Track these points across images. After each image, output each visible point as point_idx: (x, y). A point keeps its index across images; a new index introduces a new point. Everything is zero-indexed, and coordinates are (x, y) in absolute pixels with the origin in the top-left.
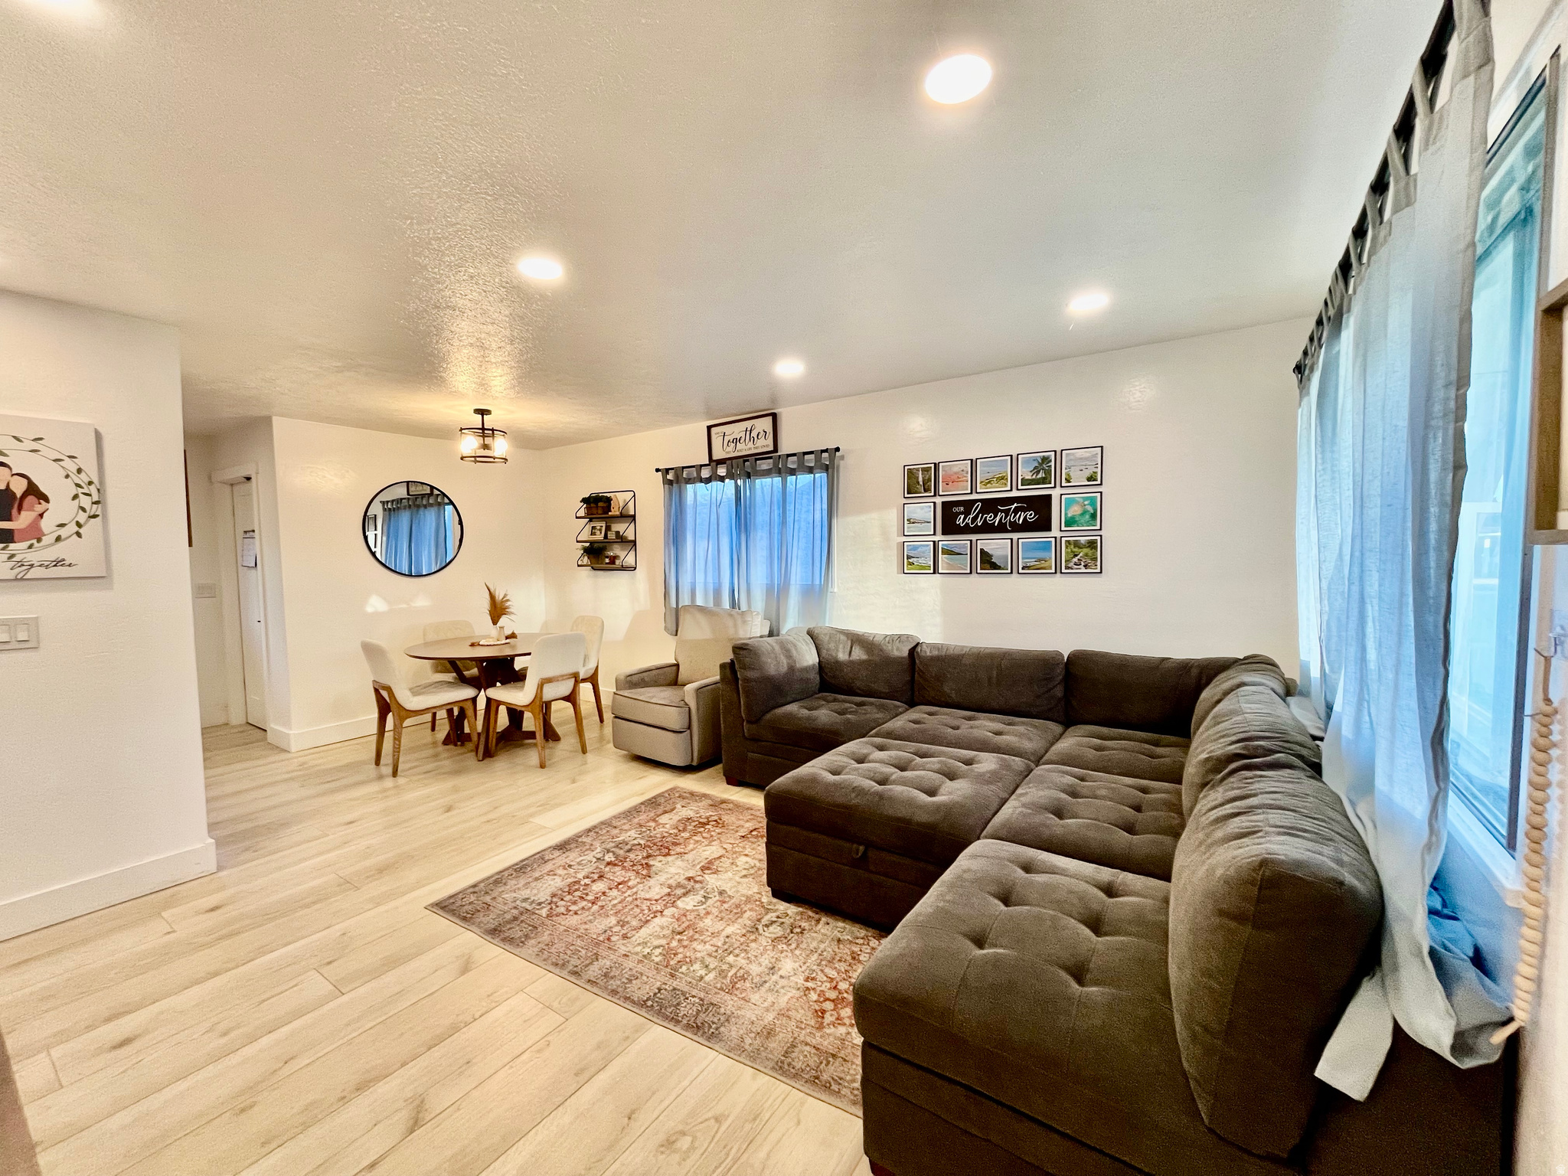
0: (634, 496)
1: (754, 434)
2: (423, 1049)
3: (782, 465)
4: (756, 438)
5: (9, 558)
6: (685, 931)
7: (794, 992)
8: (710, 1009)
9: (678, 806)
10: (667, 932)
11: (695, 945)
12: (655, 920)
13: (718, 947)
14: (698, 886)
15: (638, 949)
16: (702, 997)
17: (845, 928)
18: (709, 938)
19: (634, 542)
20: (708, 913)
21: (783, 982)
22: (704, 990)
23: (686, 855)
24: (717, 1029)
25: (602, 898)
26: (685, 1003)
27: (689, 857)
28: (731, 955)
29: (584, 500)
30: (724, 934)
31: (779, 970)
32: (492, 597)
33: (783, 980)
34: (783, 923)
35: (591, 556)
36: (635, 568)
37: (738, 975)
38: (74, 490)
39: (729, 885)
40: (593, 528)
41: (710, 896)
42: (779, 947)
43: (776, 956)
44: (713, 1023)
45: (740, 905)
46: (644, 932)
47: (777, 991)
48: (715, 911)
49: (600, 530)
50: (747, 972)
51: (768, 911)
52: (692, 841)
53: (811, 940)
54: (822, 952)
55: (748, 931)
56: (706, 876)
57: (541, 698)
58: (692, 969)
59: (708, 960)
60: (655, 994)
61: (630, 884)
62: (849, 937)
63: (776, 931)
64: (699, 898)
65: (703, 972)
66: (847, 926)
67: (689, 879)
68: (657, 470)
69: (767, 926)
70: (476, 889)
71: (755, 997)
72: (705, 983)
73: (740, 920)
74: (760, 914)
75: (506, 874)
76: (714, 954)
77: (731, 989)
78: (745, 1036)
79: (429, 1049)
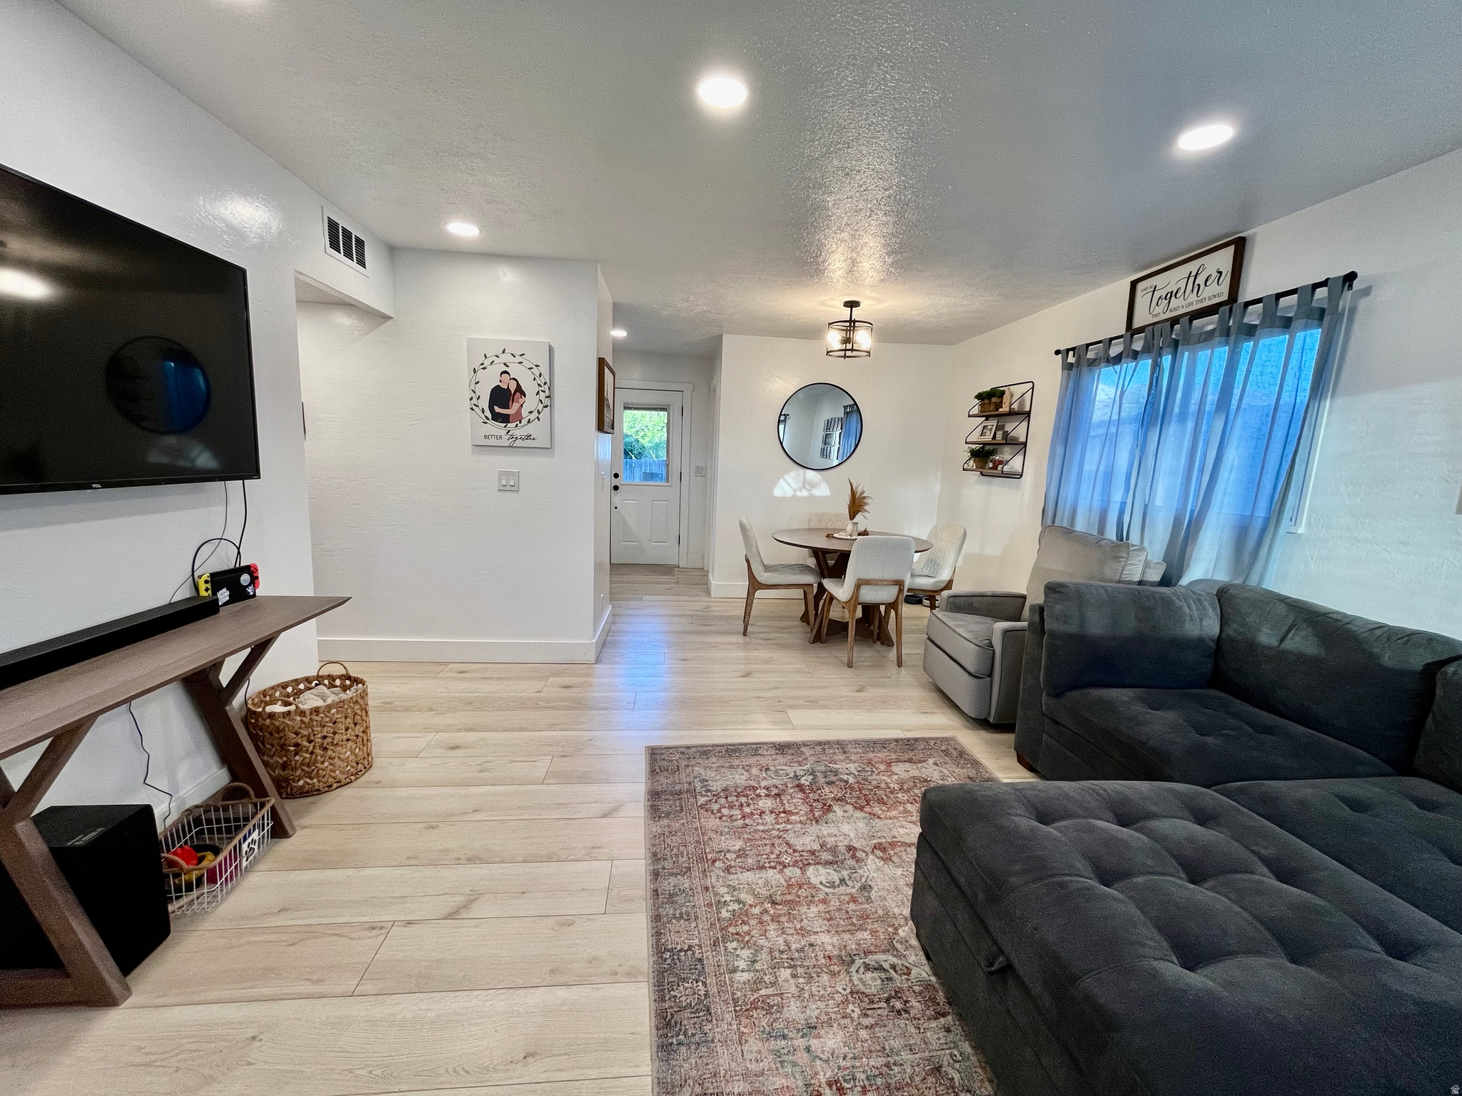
0: (1033, 388)
1: (1200, 280)
2: (521, 859)
3: (1234, 323)
4: (1202, 286)
5: (507, 433)
6: (780, 904)
7: (800, 1083)
8: (701, 1014)
9: (931, 761)
10: (764, 892)
11: (772, 927)
12: (771, 872)
13: (789, 948)
14: (852, 862)
15: (723, 890)
16: (711, 993)
17: (965, 1058)
18: (792, 931)
19: (1025, 444)
20: (824, 901)
21: (802, 1057)
22: (721, 985)
23: (877, 820)
24: (680, 1044)
25: (756, 816)
26: (690, 985)
27: (878, 824)
28: (789, 971)
29: (980, 396)
30: (812, 939)
31: (815, 1037)
32: (853, 493)
33: (806, 1055)
34: (889, 979)
35: (977, 459)
36: (1021, 476)
37: (768, 1001)
38: (537, 388)
39: (882, 884)
40: (985, 427)
41: (848, 882)
42: (851, 1007)
43: (833, 1016)
44: (685, 1034)
45: (868, 917)
46: (749, 876)
47: (782, 1062)
48: (834, 903)
49: (991, 430)
50: (780, 1008)
51: (891, 949)
52: (901, 808)
53: (897, 1034)
54: (895, 1064)
55: (840, 957)
56: (871, 857)
57: (857, 597)
58: (738, 952)
59: (764, 956)
60: (681, 950)
61: (793, 818)
62: (957, 1077)
63: (872, 982)
64: (835, 878)
65: (742, 964)
66: (973, 1058)
67: (850, 848)
68: (1057, 352)
69: (867, 967)
70: (686, 751)
71: (753, 1045)
72: (731, 979)
73: (846, 936)
74: (876, 946)
75: (718, 749)
76: (777, 954)
77: (743, 1010)
78: (691, 1082)
79: (524, 862)
